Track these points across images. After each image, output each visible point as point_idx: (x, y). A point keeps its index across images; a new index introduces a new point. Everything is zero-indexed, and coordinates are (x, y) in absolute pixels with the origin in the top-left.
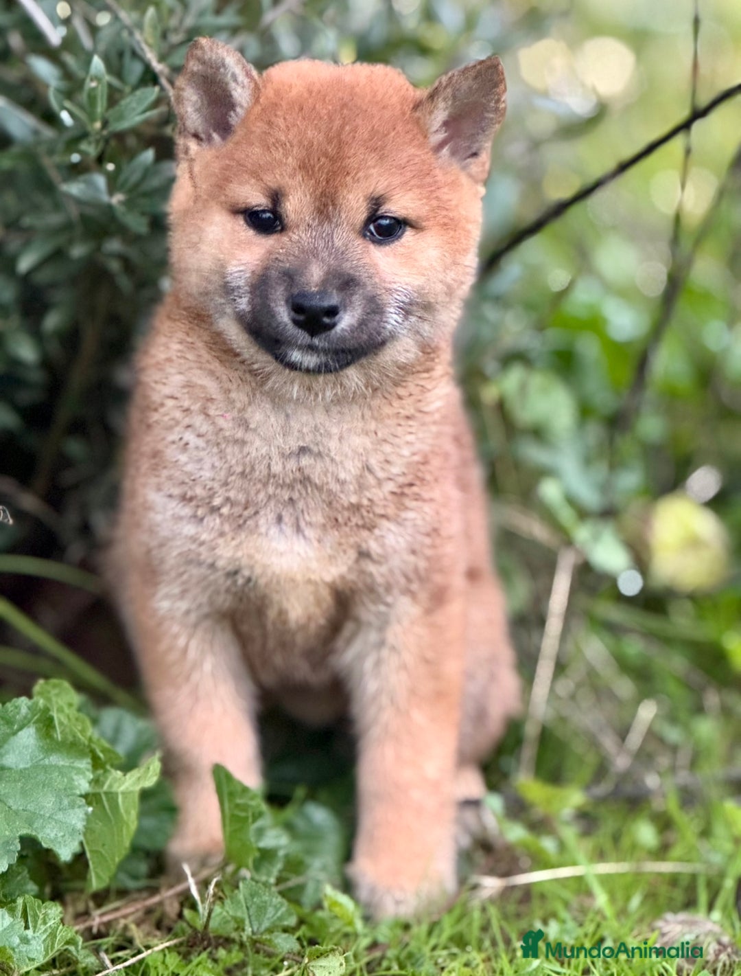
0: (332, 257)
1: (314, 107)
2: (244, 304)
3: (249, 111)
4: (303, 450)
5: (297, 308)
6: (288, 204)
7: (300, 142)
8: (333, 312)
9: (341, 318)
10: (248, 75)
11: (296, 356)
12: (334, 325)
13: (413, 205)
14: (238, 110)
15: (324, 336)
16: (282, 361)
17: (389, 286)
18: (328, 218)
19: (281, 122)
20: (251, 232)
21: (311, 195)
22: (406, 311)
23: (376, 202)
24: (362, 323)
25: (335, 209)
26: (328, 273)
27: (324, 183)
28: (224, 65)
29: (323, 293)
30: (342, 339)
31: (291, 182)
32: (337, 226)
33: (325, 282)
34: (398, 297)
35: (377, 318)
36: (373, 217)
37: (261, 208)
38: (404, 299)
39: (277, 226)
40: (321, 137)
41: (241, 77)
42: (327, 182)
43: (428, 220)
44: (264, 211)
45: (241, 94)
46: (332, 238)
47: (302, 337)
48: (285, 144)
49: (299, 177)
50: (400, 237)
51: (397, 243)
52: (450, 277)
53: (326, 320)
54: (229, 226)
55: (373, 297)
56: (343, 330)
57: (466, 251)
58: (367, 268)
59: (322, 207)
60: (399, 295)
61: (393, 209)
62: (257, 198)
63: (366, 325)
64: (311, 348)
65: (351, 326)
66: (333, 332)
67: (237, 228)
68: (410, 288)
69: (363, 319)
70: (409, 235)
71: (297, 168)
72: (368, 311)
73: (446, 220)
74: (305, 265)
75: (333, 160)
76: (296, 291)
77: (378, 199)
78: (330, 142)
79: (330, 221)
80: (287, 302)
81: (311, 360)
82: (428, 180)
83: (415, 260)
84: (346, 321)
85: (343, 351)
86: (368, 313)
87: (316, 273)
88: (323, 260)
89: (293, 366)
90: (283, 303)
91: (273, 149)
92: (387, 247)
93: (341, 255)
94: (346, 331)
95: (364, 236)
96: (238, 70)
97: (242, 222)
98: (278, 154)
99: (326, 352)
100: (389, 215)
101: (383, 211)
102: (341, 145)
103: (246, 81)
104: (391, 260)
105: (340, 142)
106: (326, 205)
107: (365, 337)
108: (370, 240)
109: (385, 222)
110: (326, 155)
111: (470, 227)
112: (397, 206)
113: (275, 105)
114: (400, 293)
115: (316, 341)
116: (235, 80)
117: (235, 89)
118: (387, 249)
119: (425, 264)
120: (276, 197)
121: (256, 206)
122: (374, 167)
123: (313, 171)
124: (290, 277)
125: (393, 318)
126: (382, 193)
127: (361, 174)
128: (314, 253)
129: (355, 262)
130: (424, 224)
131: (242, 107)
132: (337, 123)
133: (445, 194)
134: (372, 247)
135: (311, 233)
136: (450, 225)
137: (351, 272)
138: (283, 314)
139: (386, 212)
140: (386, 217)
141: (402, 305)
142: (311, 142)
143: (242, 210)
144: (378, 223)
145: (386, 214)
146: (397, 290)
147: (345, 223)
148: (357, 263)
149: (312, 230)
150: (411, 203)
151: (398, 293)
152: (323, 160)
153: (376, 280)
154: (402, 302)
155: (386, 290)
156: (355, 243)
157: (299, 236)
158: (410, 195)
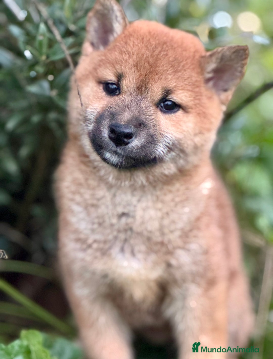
1: (149, 39)
2: (91, 127)
3: (119, 36)
4: (125, 214)
5: (112, 131)
6: (124, 81)
7: (138, 54)
8: (129, 136)
9: (133, 141)
11: (108, 155)
12: (128, 143)
14: (115, 35)
15: (122, 147)
16: (101, 157)
18: (141, 93)
19: (131, 44)
20: (104, 93)
21: (136, 80)
22: (170, 149)
23: (168, 92)
24: (143, 147)
25: (146, 89)
26: (133, 117)
27: (144, 76)
28: (113, 10)
29: (127, 126)
31: (128, 70)
32: (144, 98)
33: (129, 121)
34: (166, 140)
35: (152, 146)
36: (164, 99)
37: (112, 82)
38: (169, 141)
39: (116, 92)
40: (148, 53)
41: (120, 19)
42: (146, 76)
43: (192, 108)
44: (112, 84)
45: (118, 27)
46: (140, 103)
47: (112, 146)
48: (130, 53)
49: (133, 70)
50: (175, 112)
51: (173, 115)
53: (126, 140)
54: (95, 88)
55: (153, 136)
56: (132, 147)
58: (153, 121)
59: (140, 87)
61: (175, 98)
62: (111, 77)
63: (145, 148)
64: (116, 153)
65: (137, 146)
66: (127, 146)
67: (98, 90)
68: (173, 137)
69: (145, 145)
70: (180, 113)
71: (133, 65)
72: (148, 141)
73: (201, 112)
74: (123, 111)
75: (151, 66)
76: (114, 122)
77: (169, 91)
79: (141, 95)
80: (109, 126)
81: (114, 159)
82: (197, 90)
83: (180, 125)
84: (135, 143)
85: (131, 158)
86: (148, 143)
87: (126, 116)
88: (132, 111)
89: (106, 160)
90: (107, 127)
91: (124, 54)
93: (141, 111)
94: (134, 148)
95: (157, 107)
96: (118, 14)
97: (101, 88)
98: (126, 57)
99: (122, 156)
100: (172, 100)
101: (170, 97)
102: (157, 59)
104: (167, 121)
106: (142, 87)
107: (144, 154)
108: (160, 109)
109: (169, 103)
110: (148, 63)
112: (177, 97)
113: (131, 35)
115: (118, 149)
116: (116, 19)
118: (167, 116)
119: (185, 128)
120: (120, 77)
121: (109, 80)
122: (170, 75)
123: (140, 69)
124: (113, 115)
125: (160, 150)
126: (171, 88)
129: (147, 116)
130: (190, 110)
131: (117, 33)
133: (204, 100)
134: (159, 113)
136: (202, 115)
137: (144, 120)
138: (106, 133)
139: (171, 98)
140: (170, 101)
141: (168, 144)
142: (143, 55)
143: (103, 82)
144: (166, 103)
145: (171, 99)
146: (166, 136)
147: (149, 98)
148: (149, 117)
149: (132, 97)
150: (185, 98)
151: (167, 138)
152: (146, 64)
153: (157, 128)
154: (168, 143)
155: (161, 134)
156: (151, 108)
157: (124, 98)
158: (186, 94)
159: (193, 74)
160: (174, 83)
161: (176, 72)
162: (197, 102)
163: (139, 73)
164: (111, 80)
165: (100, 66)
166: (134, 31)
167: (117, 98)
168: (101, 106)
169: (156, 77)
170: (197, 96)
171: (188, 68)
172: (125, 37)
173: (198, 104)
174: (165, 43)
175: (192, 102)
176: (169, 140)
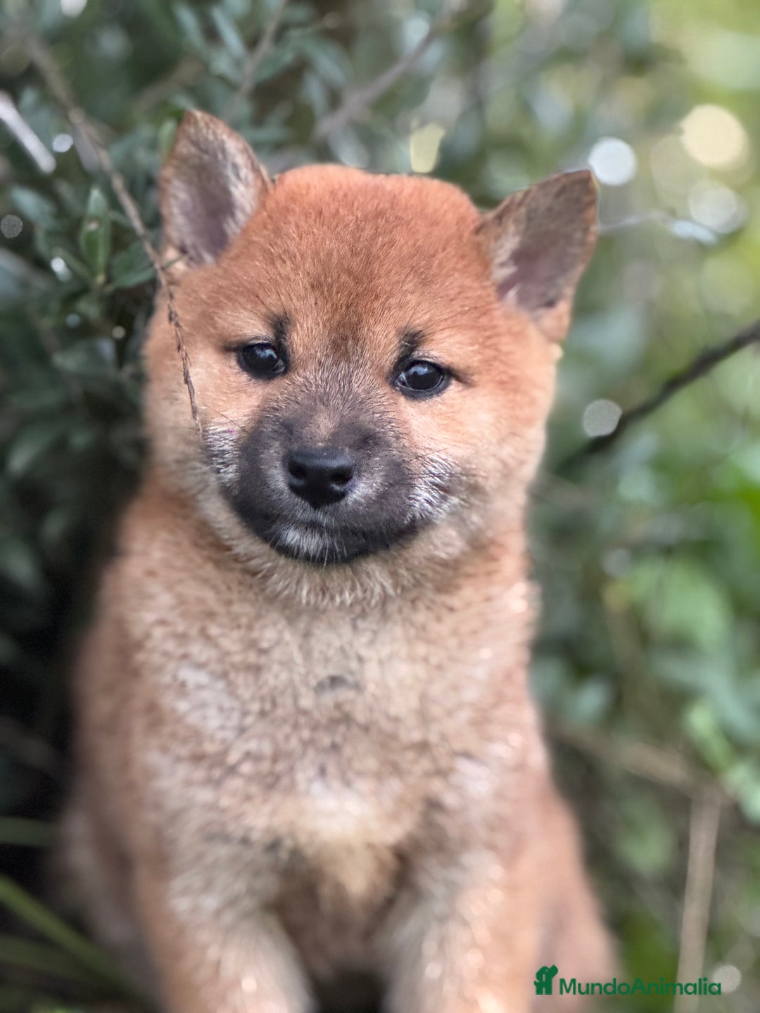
0: (348, 405)
1: (338, 211)
2: (230, 474)
3: (251, 218)
4: (335, 681)
5: (296, 469)
6: (294, 336)
7: (317, 253)
8: (344, 476)
9: (354, 486)
10: (255, 170)
11: (292, 536)
12: (343, 495)
13: (459, 352)
14: (240, 216)
15: (329, 508)
16: (273, 545)
17: (421, 452)
18: (346, 356)
19: (292, 230)
20: (245, 377)
21: (324, 326)
22: (445, 491)
23: (412, 340)
24: (382, 497)
25: (357, 344)
26: (341, 425)
27: (344, 309)
28: (224, 151)
29: (332, 451)
30: (355, 513)
31: (298, 304)
32: (357, 367)
33: (335, 436)
34: (433, 470)
35: (403, 492)
36: (406, 361)
37: (260, 342)
38: (442, 473)
39: (278, 368)
40: (343, 249)
41: (245, 172)
42: (348, 307)
43: (480, 373)
44: (263, 346)
45: (243, 193)
46: (350, 382)
47: (303, 510)
48: (295, 257)
49: (311, 300)
50: (439, 392)
51: (436, 399)
52: (507, 451)
53: (337, 488)
54: (217, 368)
55: (398, 465)
56: (356, 501)
57: (529, 422)
58: (393, 424)
59: (339, 341)
60: (435, 467)
61: (434, 353)
62: (254, 329)
63: (386, 499)
64: (313, 526)
65: (366, 497)
66: (343, 503)
67: (227, 370)
68: (450, 459)
69: (384, 492)
70: (454, 389)
71: (309, 287)
72: (391, 481)
73: (504, 377)
74: (310, 412)
75: (357, 280)
76: (295, 447)
77: (415, 335)
78: (354, 253)
79: (348, 361)
80: (283, 460)
81: (311, 543)
82: (484, 321)
83: (461, 423)
84: (361, 490)
85: (354, 533)
86: (391, 485)
87: (323, 425)
88: (336, 409)
89: (287, 551)
90: (278, 464)
91: (278, 263)
92: (423, 403)
93: (358, 405)
94: (360, 504)
95: (393, 385)
96: (240, 160)
97: (233, 363)
98: (287, 269)
99: (332, 532)
100: (428, 360)
101: (421, 354)
102: (369, 260)
103: (251, 176)
104: (426, 419)
105: (368, 255)
106: (345, 339)
107: (385, 516)
108: (401, 390)
109: (423, 370)
110: (349, 272)
111: (537, 393)
112: (442, 349)
113: (286, 210)
114: (436, 465)
115: (320, 517)
116: (238, 176)
117: (236, 186)
118: (424, 405)
119: (472, 429)
120: (281, 325)
121: (252, 339)
122: (412, 293)
123: (330, 292)
124: (288, 429)
125: (423, 495)
126: (419, 328)
127: (392, 301)
128: (324, 399)
129: (377, 415)
130: (475, 378)
131: (243, 211)
132: (368, 232)
133: (506, 344)
134: (402, 400)
135: (323, 373)
136: (510, 385)
137: (371, 426)
138: (278, 479)
139: (422, 357)
140: (423, 363)
141: (438, 480)
142: (330, 255)
143: (235, 346)
144: (413, 370)
145: (424, 359)
146: (432, 460)
147: (369, 364)
148: (381, 416)
149: (324, 371)
150: (458, 348)
151: (434, 464)
152: (344, 278)
153: (405, 442)
154: (439, 477)
155: (417, 458)
156: (381, 392)
157: (305, 378)
158: (458, 338)
159: (468, 282)
160: (425, 313)
161: (425, 283)
162: (490, 353)
163: (329, 305)
164: (257, 338)
165: (218, 305)
166: (293, 198)
167: (287, 382)
168: (247, 411)
169: (376, 304)
170: (489, 337)
171: (454, 269)
172: (270, 217)
173: (495, 358)
174: (380, 214)
175: (478, 357)
176: (440, 469)
